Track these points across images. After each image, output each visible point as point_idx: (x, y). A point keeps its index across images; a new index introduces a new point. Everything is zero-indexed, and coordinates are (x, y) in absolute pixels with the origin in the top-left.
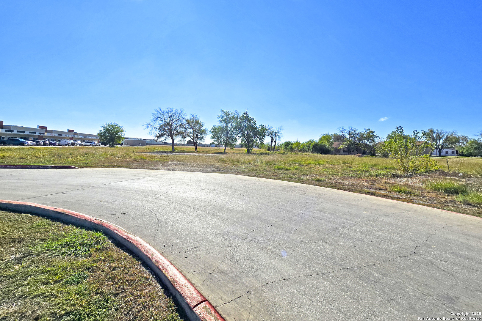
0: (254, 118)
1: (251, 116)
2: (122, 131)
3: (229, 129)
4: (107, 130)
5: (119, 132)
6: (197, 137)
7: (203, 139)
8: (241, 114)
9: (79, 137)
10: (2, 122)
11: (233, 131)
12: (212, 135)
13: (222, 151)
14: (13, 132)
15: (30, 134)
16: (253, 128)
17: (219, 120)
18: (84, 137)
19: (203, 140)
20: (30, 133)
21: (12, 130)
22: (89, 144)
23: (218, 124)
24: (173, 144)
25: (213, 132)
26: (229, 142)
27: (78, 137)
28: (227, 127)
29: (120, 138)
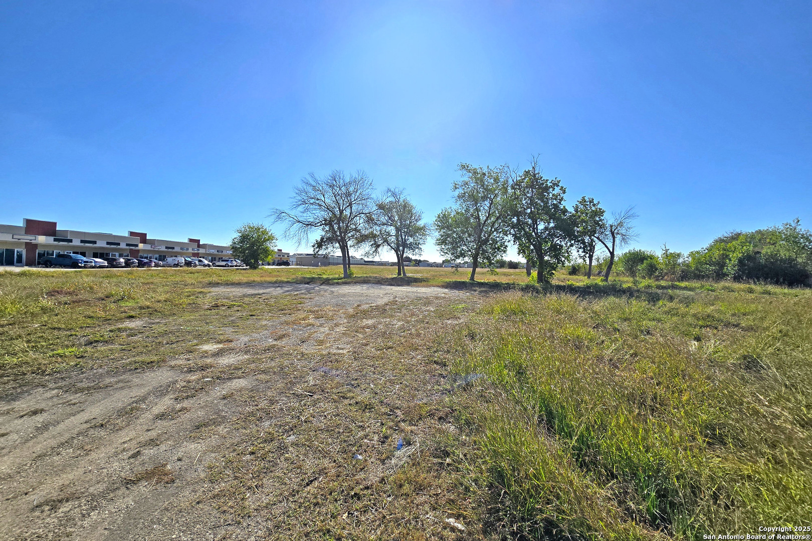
0: (559, 182)
1: (547, 176)
2: (271, 238)
3: (483, 218)
4: (244, 238)
5: (265, 241)
6: (405, 245)
7: (417, 248)
8: (516, 174)
9: (208, 252)
10: (55, 224)
11: (493, 223)
12: (437, 234)
13: (466, 279)
14: (72, 242)
15: (108, 246)
16: (555, 212)
17: (457, 193)
18: (218, 251)
19: (417, 250)
20: (108, 243)
21: (68, 238)
22: (224, 263)
23: (453, 206)
24: (346, 261)
25: (441, 228)
26: (484, 251)
27: (206, 251)
28: (478, 210)
29: (266, 252)
